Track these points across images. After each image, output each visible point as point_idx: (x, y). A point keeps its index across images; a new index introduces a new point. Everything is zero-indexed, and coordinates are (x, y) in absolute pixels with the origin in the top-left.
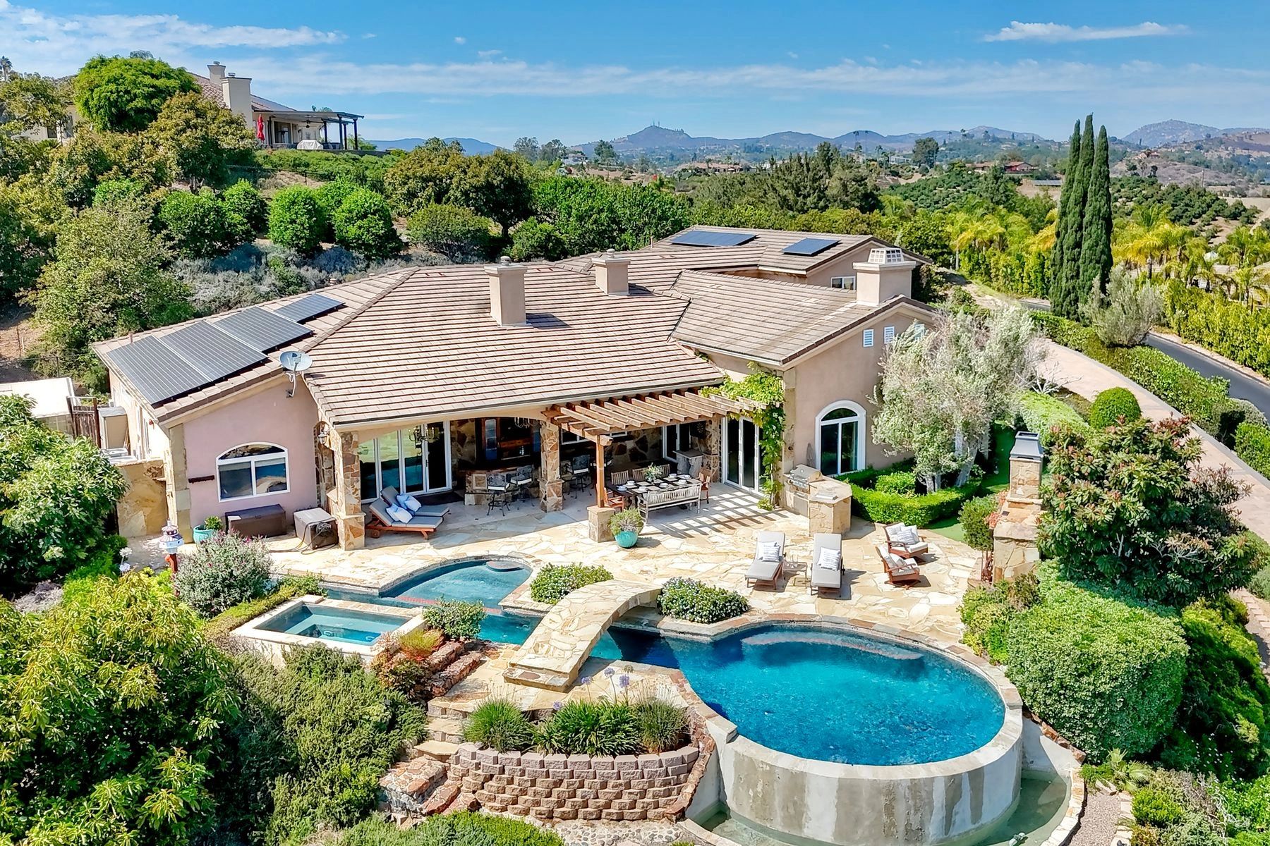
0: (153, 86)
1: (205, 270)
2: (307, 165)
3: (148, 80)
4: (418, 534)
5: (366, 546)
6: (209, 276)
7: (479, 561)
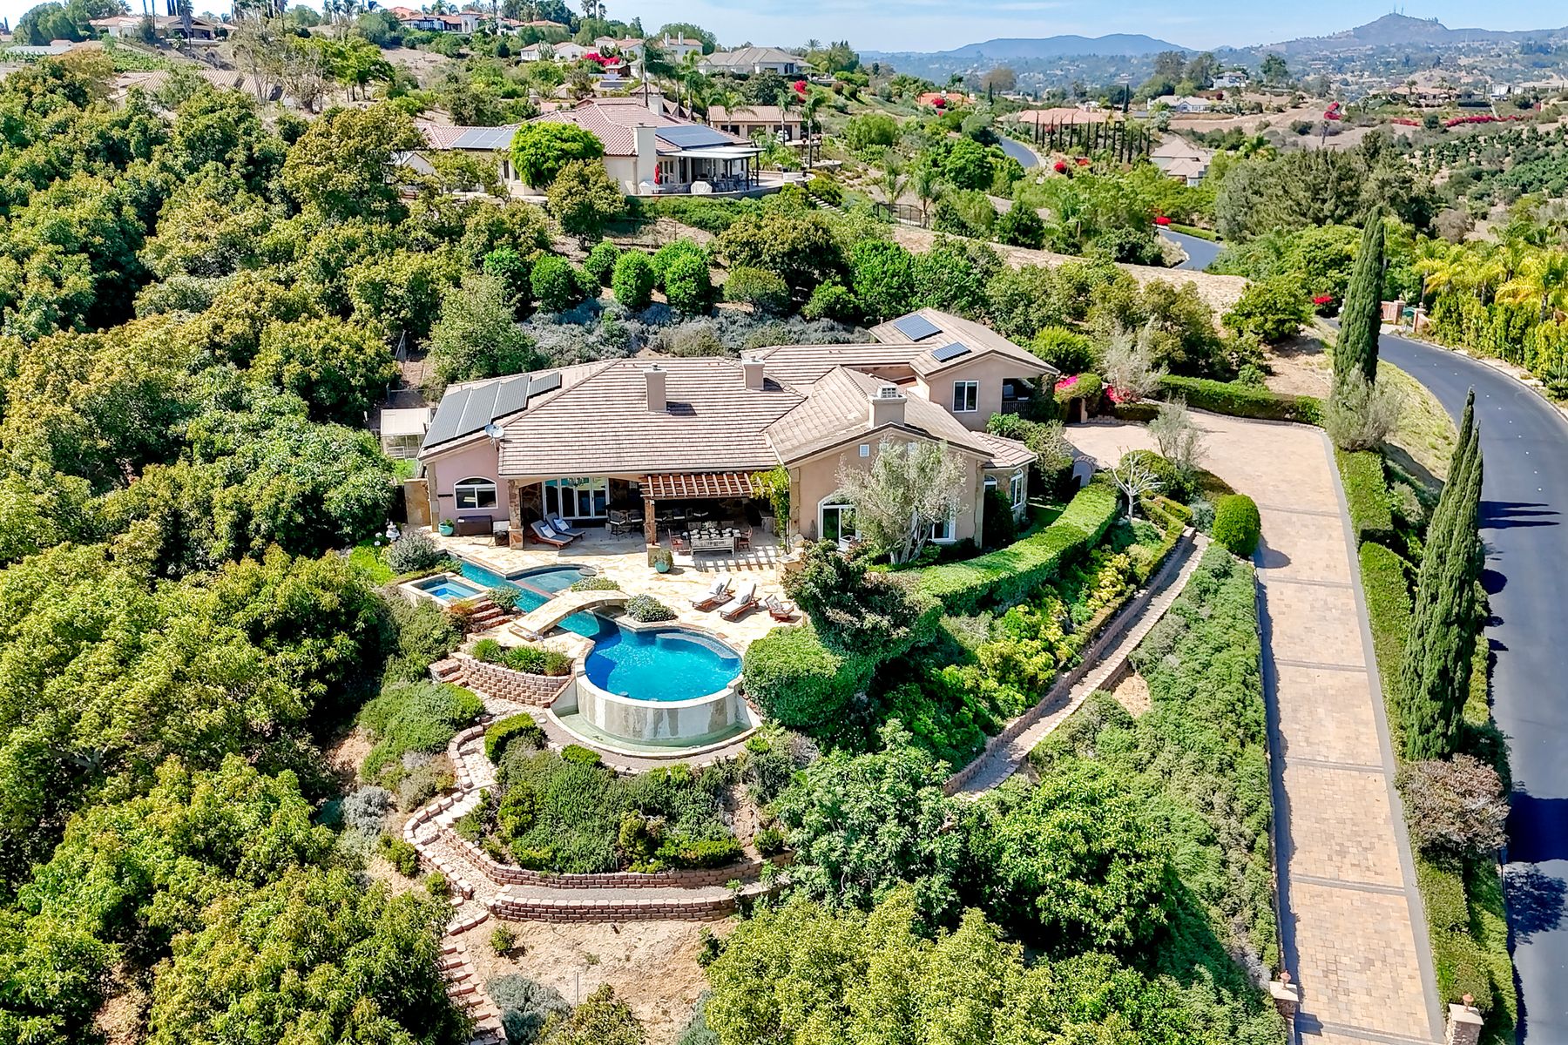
0: (562, 150)
1: (554, 322)
2: (684, 212)
3: (558, 144)
4: (555, 545)
5: (524, 548)
6: (555, 327)
7: (576, 568)
